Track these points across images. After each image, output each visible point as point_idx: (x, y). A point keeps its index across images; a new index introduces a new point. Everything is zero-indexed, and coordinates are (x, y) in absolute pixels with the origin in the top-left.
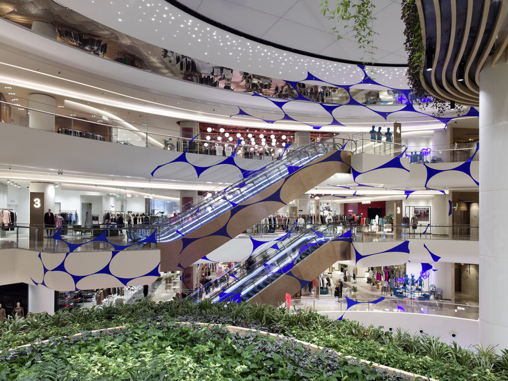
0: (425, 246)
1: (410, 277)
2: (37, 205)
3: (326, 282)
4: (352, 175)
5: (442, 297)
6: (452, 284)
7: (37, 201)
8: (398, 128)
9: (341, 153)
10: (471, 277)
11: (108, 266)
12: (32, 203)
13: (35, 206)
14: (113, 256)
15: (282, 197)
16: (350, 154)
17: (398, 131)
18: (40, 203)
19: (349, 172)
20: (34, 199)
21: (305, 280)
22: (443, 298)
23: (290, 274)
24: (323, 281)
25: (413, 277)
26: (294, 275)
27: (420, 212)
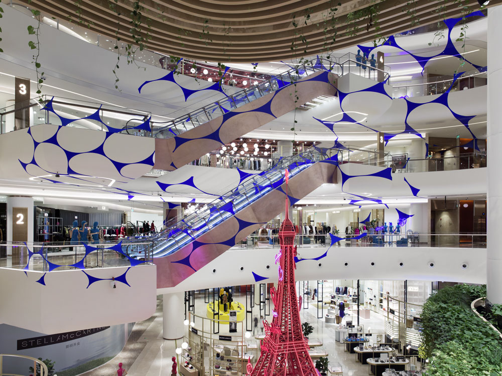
0: (405, 180)
1: (388, 225)
2: (23, 91)
3: (308, 229)
4: (338, 98)
5: (418, 240)
6: (428, 225)
7: (22, 87)
8: (381, 57)
9: (329, 74)
10: (444, 225)
11: (102, 145)
12: (17, 89)
13: (20, 92)
14: (107, 136)
15: (272, 109)
16: (337, 77)
17: (381, 60)
18: (26, 89)
19: (336, 95)
20: (19, 84)
21: (294, 197)
22: (420, 242)
23: (280, 189)
24: (306, 229)
25: (391, 224)
26: (284, 190)
27: (397, 160)
